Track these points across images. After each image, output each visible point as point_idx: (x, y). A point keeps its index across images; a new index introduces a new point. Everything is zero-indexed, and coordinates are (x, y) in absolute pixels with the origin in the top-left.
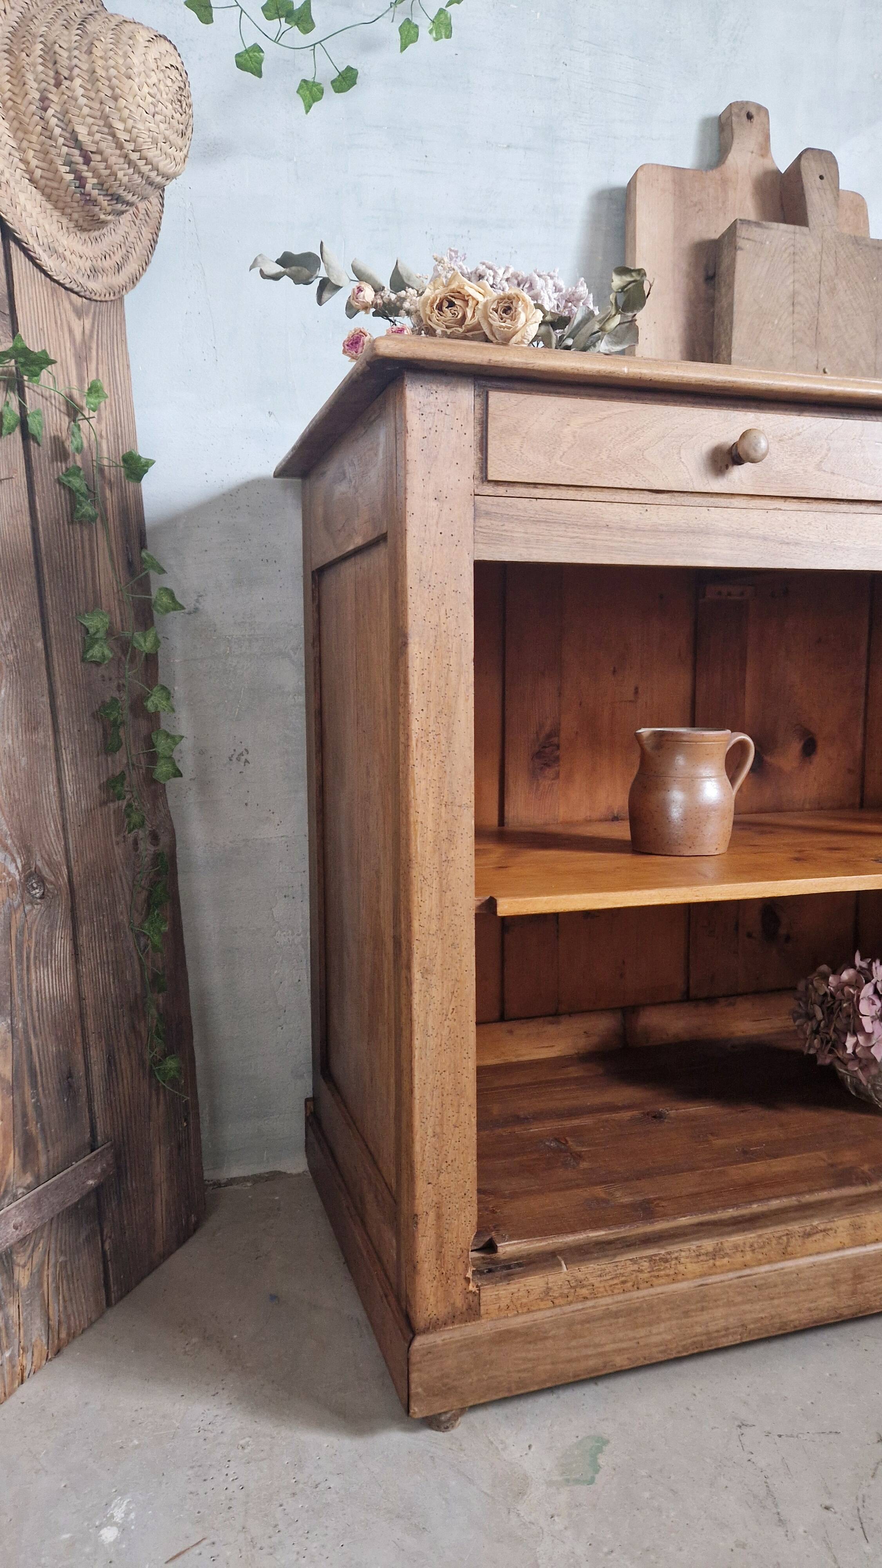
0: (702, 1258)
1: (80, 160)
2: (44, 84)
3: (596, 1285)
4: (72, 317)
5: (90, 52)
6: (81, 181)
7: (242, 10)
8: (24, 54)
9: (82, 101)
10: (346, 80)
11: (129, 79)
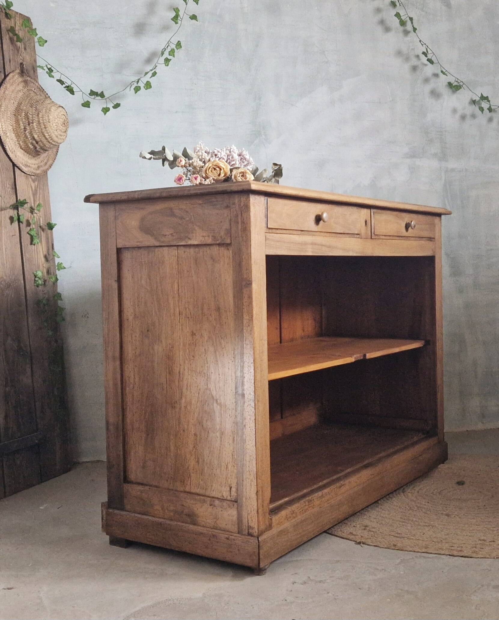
1: (35, 143)
2: (25, 124)
4: (32, 183)
5: (38, 116)
6: (35, 148)
7: (83, 93)
8: (19, 116)
9: (36, 129)
10: (117, 106)
11: (49, 122)
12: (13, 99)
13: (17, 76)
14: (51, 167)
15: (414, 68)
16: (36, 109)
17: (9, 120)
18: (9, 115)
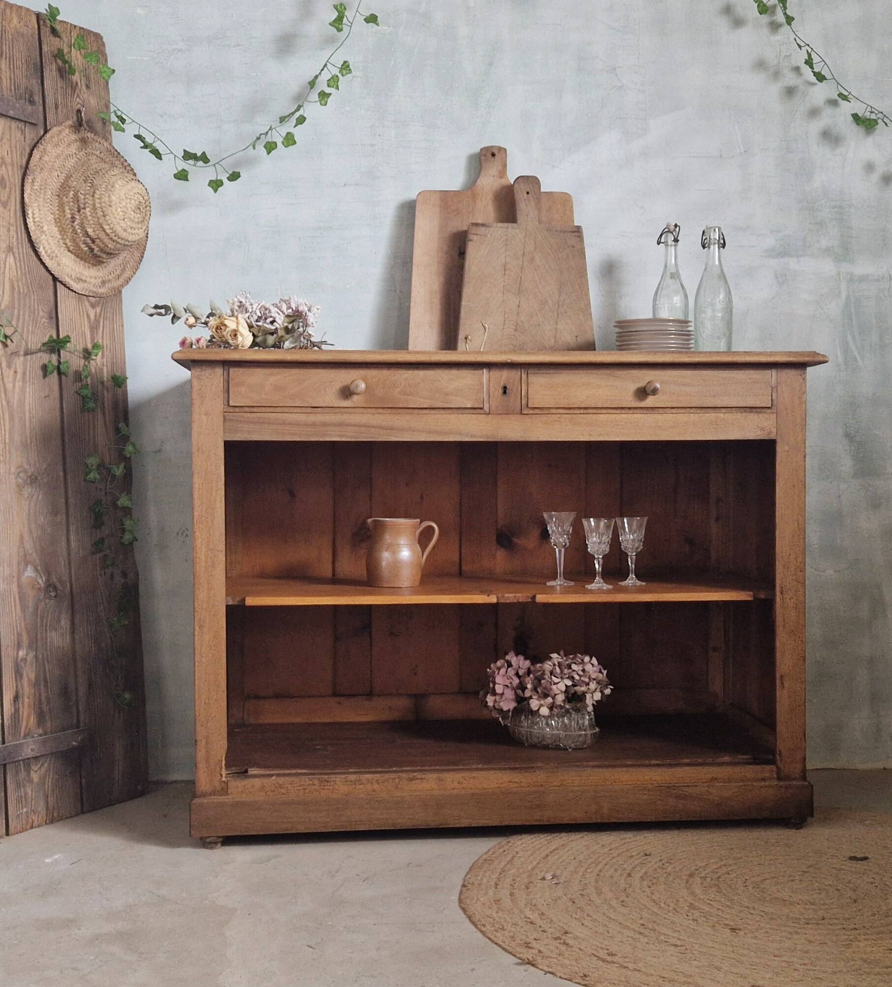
0: (349, 783)
1: (90, 242)
2: (73, 211)
3: (289, 788)
4: (90, 309)
5: (93, 196)
6: (92, 250)
7: (175, 156)
8: (65, 197)
9: (90, 218)
10: (234, 177)
11: (111, 206)
12: (58, 169)
13: (67, 131)
14: (128, 282)
15: (790, 92)
16: (92, 186)
17: (48, 204)
18: (49, 196)
